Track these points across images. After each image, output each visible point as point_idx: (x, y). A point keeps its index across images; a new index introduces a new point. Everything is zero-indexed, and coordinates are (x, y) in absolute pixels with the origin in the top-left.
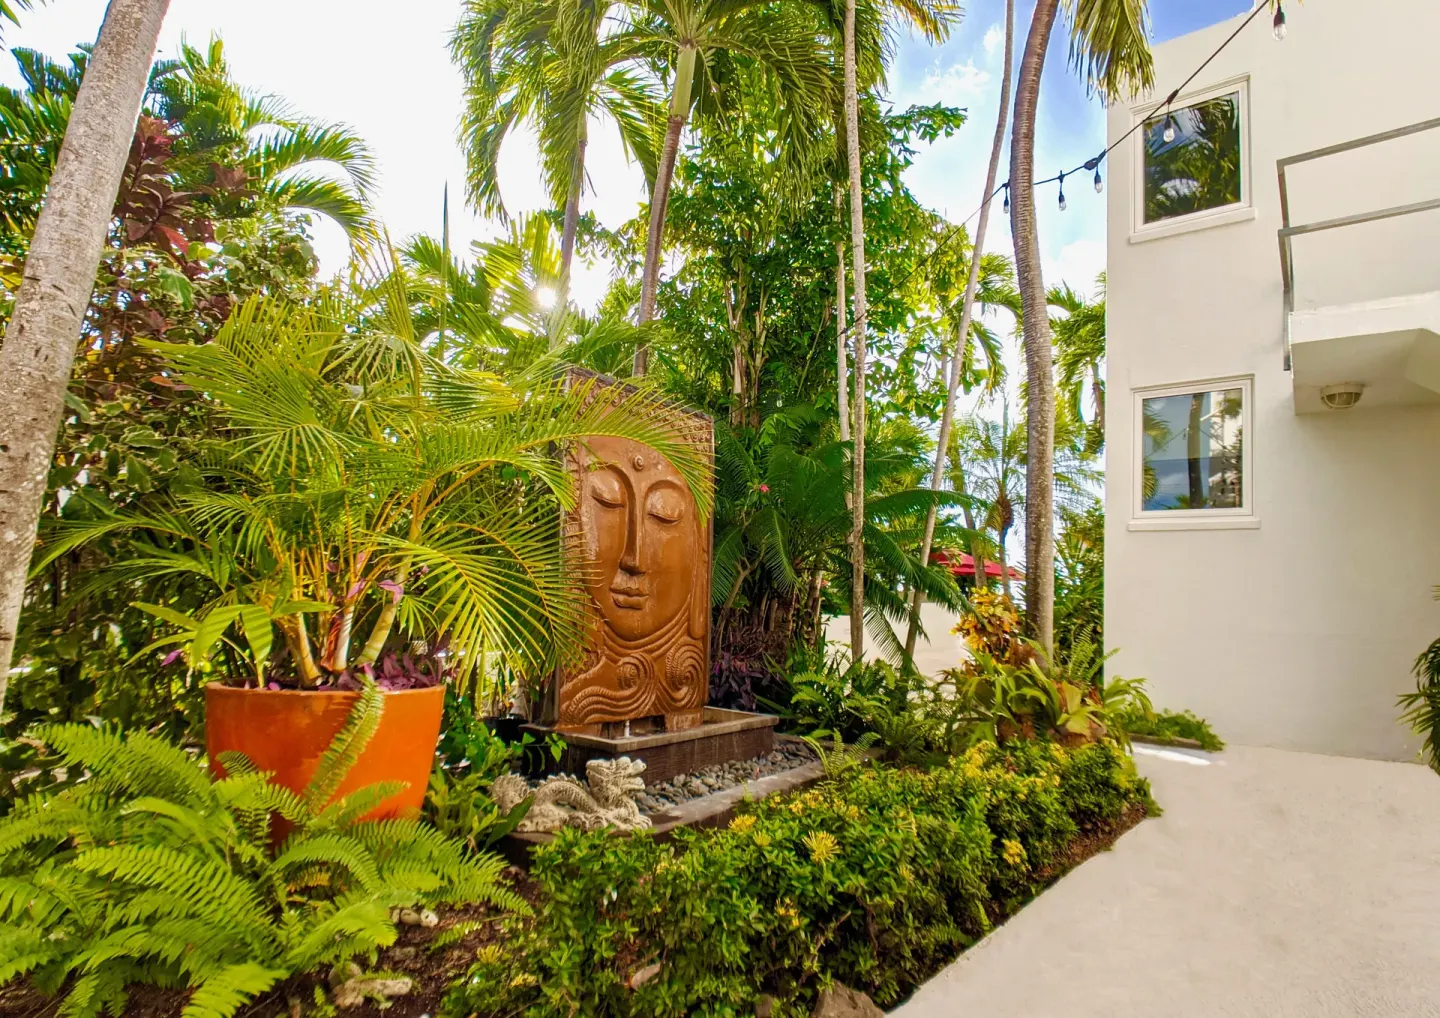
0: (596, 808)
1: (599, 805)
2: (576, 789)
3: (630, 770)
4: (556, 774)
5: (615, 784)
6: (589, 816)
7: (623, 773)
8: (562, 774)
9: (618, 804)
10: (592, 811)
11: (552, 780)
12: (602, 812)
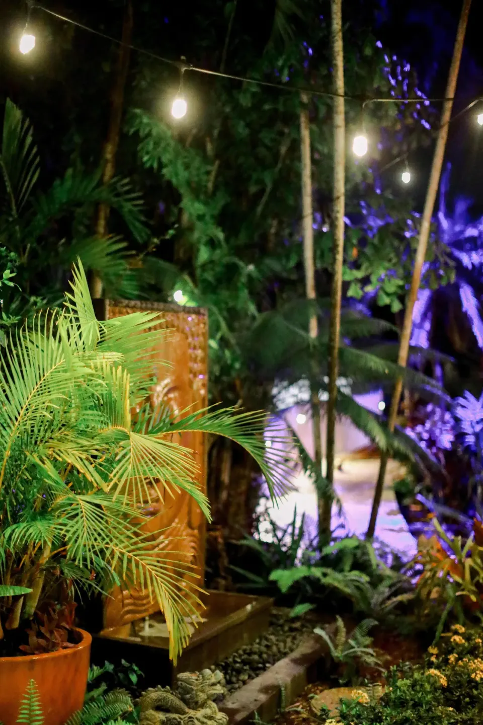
0: (187, 710)
1: (189, 708)
2: (171, 697)
3: (213, 680)
4: (154, 687)
5: (203, 691)
6: (182, 717)
7: (208, 682)
8: (159, 686)
9: (203, 706)
10: (184, 713)
11: (151, 692)
12: (192, 713)
